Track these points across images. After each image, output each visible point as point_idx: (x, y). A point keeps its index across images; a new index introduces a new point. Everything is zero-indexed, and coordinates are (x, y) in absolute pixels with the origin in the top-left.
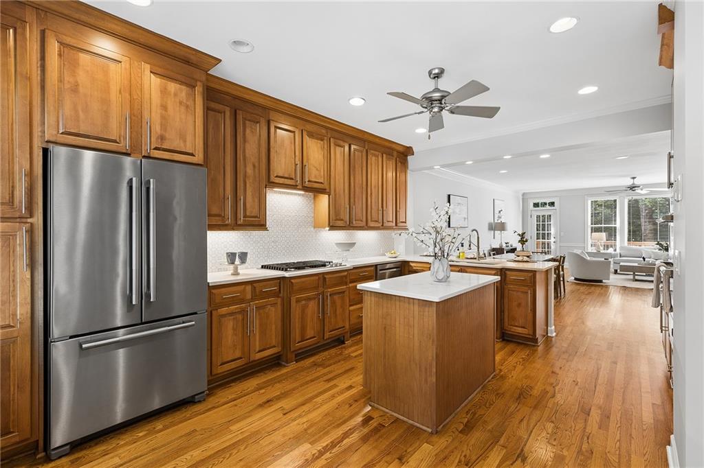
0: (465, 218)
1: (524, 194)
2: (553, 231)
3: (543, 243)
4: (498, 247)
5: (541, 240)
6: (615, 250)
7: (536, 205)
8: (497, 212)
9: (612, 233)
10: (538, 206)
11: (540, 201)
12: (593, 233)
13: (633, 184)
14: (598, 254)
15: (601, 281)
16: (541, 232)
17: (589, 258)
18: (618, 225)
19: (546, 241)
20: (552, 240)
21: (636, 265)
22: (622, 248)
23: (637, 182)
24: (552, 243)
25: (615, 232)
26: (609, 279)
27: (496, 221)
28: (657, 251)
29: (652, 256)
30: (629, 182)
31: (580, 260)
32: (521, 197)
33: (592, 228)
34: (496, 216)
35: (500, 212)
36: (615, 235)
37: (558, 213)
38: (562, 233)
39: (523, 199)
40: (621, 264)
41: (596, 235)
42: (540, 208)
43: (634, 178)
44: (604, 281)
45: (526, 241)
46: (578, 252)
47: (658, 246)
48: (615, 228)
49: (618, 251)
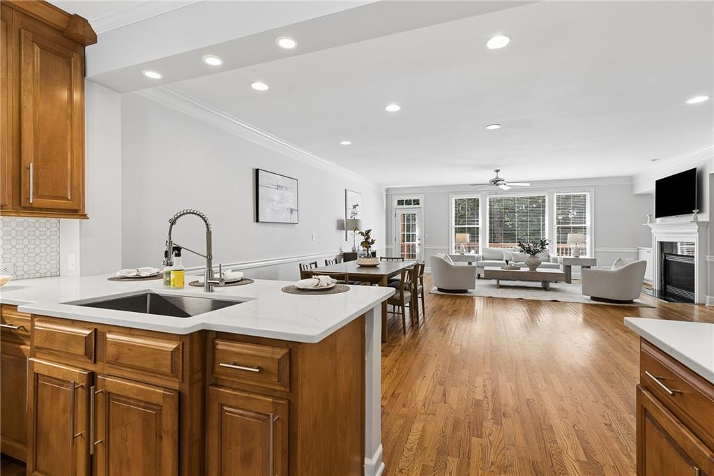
0: (292, 211)
1: (387, 190)
2: (417, 233)
3: (408, 246)
4: (351, 251)
5: (406, 243)
6: (477, 252)
7: (400, 202)
8: (350, 206)
9: (474, 233)
10: (403, 204)
11: (405, 198)
12: (457, 234)
13: (497, 177)
14: (461, 258)
15: (465, 291)
16: (406, 233)
17: (453, 264)
18: (480, 226)
19: (411, 243)
20: (417, 242)
21: (499, 269)
22: (484, 250)
23: (500, 175)
24: (417, 245)
25: (478, 232)
26: (474, 288)
27: (349, 218)
28: (518, 253)
29: (513, 259)
30: (493, 176)
31: (443, 265)
32: (385, 193)
33: (456, 228)
34: (349, 212)
35: (355, 207)
36: (478, 237)
37: (423, 213)
38: (427, 235)
39: (387, 195)
40: (486, 268)
41: (460, 235)
42: (405, 206)
43: (497, 171)
44: (469, 290)
45: (373, 242)
46: (442, 256)
47: (520, 248)
48: (478, 228)
49: (481, 253)
